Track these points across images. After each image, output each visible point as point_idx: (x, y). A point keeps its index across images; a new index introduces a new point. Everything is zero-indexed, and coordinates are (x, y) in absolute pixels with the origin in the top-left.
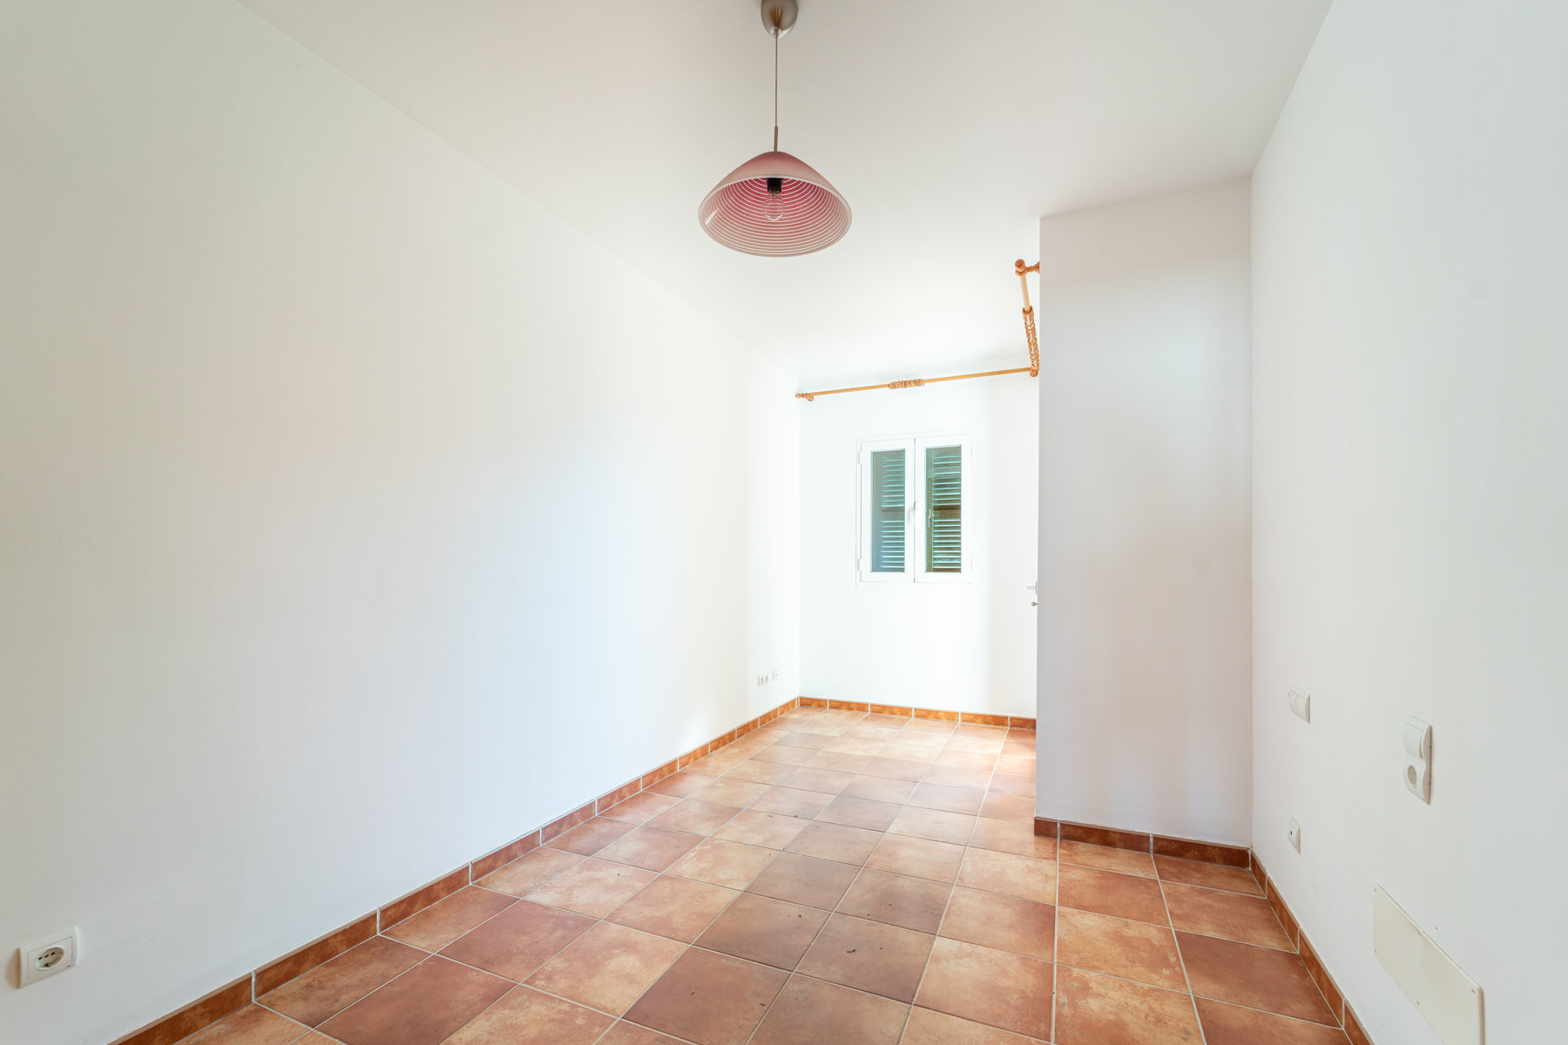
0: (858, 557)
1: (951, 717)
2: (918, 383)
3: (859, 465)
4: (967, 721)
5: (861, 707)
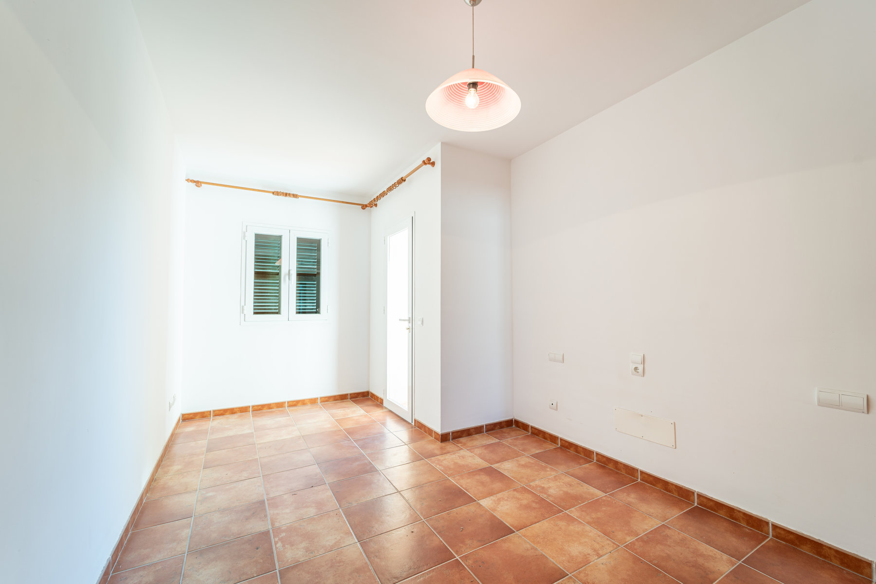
0: (243, 304)
1: (313, 401)
2: (295, 196)
3: (244, 242)
4: (324, 402)
5: (244, 410)
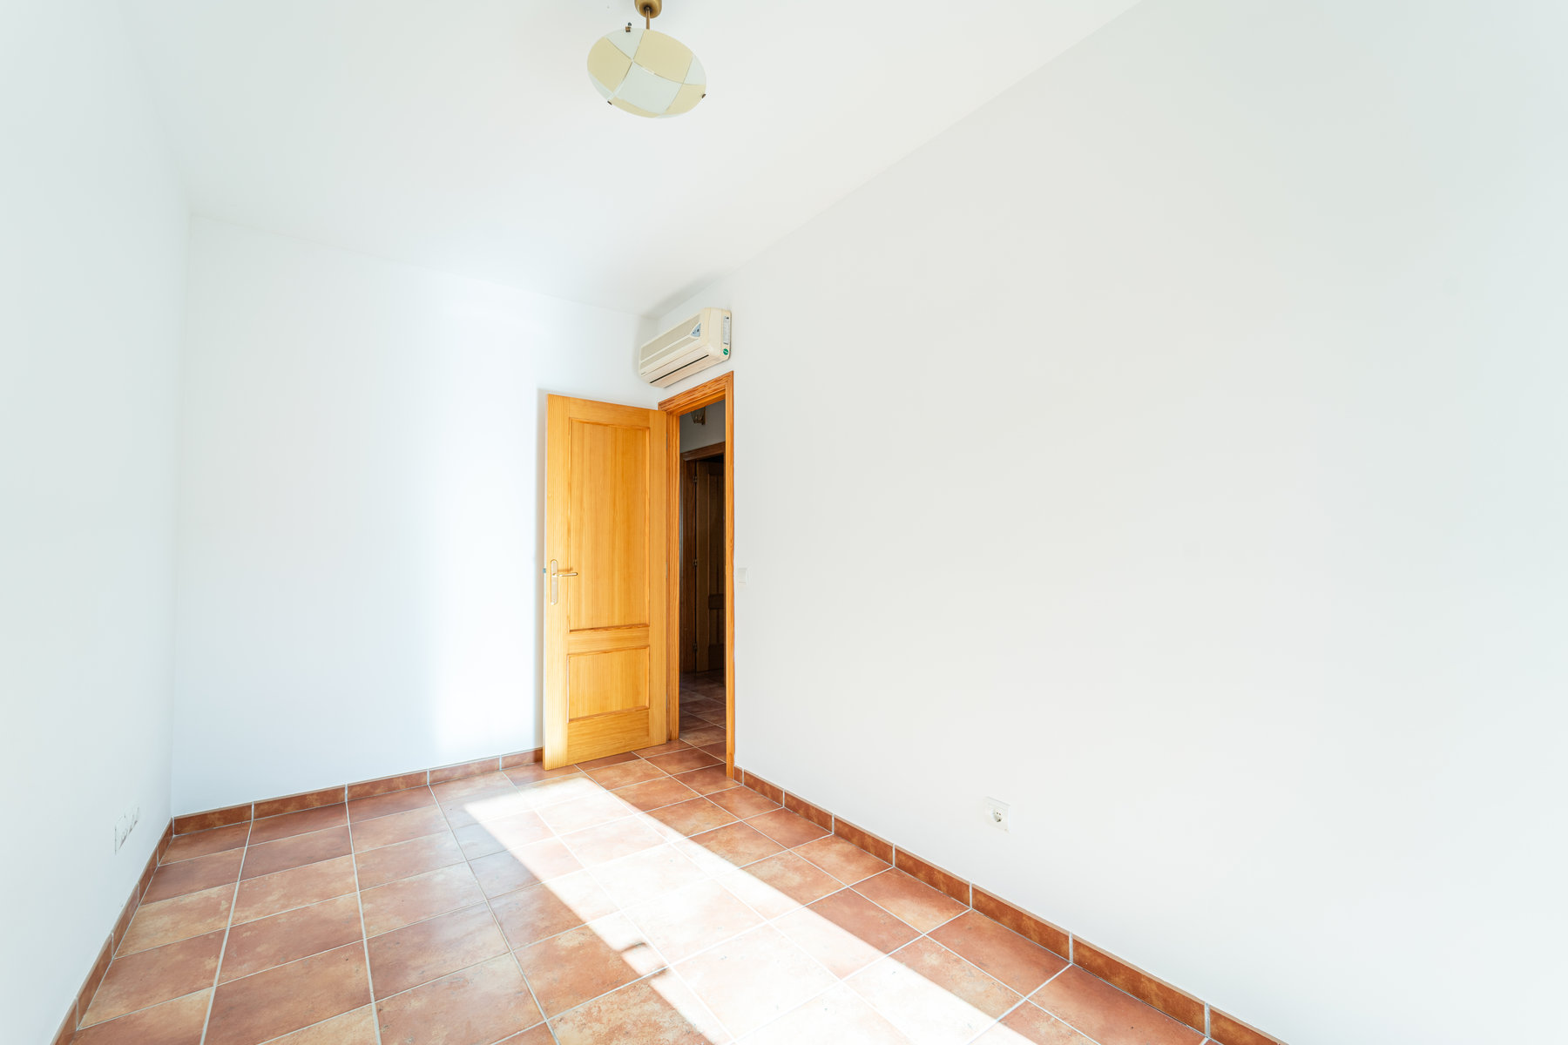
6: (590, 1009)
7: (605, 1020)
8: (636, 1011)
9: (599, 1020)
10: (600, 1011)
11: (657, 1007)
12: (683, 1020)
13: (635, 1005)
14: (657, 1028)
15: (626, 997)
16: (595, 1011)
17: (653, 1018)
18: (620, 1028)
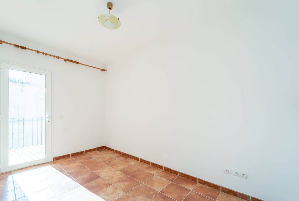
6: (119, 196)
7: (115, 195)
8: (110, 197)
9: (116, 195)
10: (117, 196)
11: (106, 198)
12: (100, 197)
13: (110, 198)
14: (105, 195)
15: (112, 199)
16: (118, 196)
17: (106, 196)
18: (112, 194)
